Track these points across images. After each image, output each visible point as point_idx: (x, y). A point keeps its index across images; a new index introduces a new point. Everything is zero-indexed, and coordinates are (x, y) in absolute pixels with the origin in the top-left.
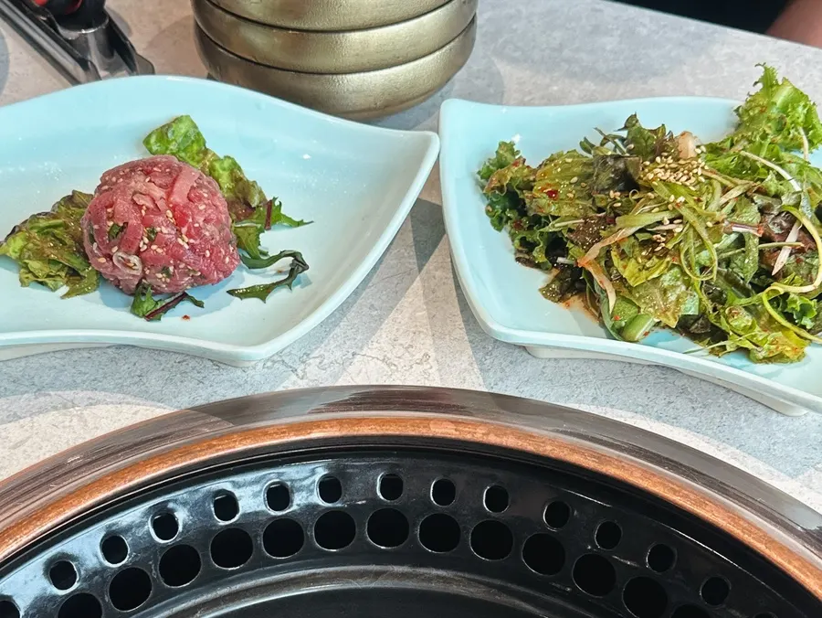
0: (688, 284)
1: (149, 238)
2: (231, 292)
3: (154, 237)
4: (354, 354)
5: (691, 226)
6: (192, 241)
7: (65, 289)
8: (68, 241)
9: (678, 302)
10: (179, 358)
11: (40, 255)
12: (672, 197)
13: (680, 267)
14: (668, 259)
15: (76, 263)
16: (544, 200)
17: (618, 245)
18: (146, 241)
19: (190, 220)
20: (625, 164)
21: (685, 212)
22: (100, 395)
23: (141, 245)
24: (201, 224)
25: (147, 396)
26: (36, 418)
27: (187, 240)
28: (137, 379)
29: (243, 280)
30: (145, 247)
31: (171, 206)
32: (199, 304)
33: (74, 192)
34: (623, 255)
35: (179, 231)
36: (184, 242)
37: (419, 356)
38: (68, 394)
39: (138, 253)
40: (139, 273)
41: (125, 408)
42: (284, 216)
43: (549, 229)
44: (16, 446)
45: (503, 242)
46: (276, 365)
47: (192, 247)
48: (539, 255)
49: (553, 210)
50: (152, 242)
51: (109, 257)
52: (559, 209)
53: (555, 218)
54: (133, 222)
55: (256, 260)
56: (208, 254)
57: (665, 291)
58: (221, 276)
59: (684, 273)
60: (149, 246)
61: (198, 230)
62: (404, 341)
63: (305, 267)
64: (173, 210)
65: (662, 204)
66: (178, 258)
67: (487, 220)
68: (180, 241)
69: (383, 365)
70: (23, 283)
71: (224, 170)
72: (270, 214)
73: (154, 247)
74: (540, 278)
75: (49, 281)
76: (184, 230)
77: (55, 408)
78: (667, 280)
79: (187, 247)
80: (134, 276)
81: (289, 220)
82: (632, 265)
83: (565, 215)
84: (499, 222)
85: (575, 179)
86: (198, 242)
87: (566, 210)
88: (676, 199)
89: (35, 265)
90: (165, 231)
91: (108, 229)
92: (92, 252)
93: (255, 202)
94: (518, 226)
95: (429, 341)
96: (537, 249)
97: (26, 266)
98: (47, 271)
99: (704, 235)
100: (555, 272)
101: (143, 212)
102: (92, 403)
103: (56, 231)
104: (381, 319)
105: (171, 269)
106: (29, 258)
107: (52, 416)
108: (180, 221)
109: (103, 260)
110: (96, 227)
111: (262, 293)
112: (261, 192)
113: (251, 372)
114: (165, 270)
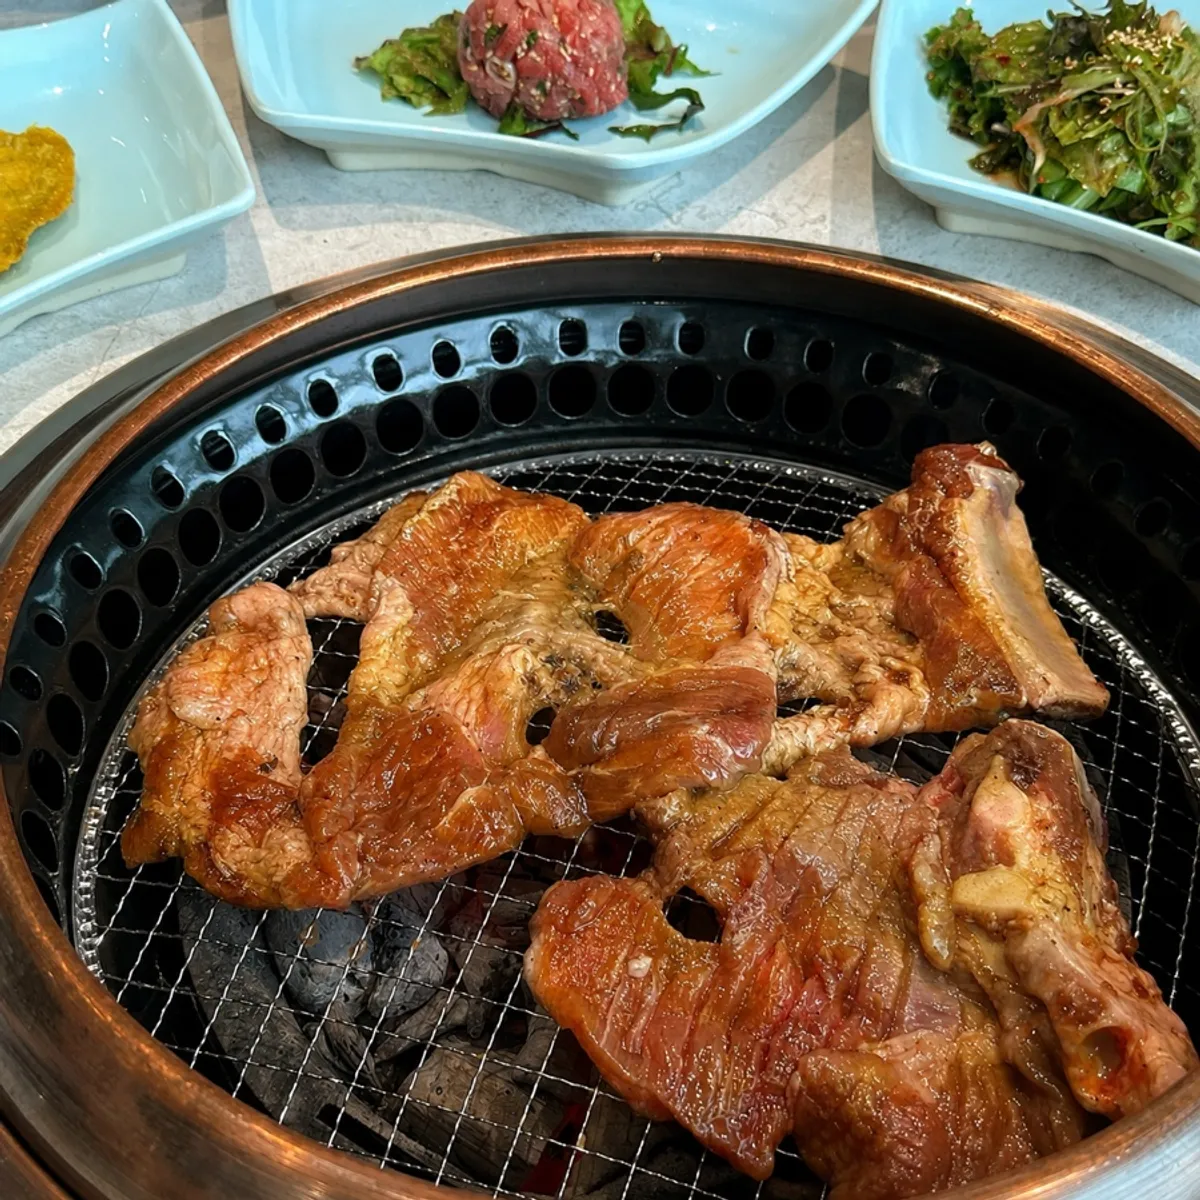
0: (1133, 156)
1: (528, 43)
2: (614, 130)
3: (533, 42)
4: (740, 208)
5: (1145, 91)
6: (575, 53)
7: (428, 108)
8: (441, 57)
9: (1115, 171)
10: (542, 190)
11: (406, 69)
12: (1128, 58)
13: (1124, 133)
14: (1110, 121)
15: (445, 81)
16: (991, 64)
17: (1059, 106)
18: (525, 46)
19: (577, 28)
20: (1088, 28)
21: (1140, 74)
22: (450, 214)
23: (519, 50)
24: (589, 36)
25: (500, 220)
26: (376, 226)
27: (570, 50)
28: (492, 204)
29: (628, 119)
30: (523, 54)
31: (558, 10)
32: (574, 136)
33: (455, 12)
34: (1062, 117)
35: (563, 41)
36: (567, 53)
37: (814, 216)
38: (416, 209)
39: (515, 60)
40: (511, 86)
41: (473, 227)
42: (689, 62)
43: (990, 93)
44: (352, 248)
45: (939, 112)
46: (649, 209)
47: (575, 61)
48: (976, 125)
49: (1000, 75)
50: (530, 47)
51: (482, 64)
52: (1008, 75)
53: (998, 83)
54: (515, 23)
55: (645, 100)
56: (591, 72)
57: (1101, 158)
58: (604, 107)
59: (1128, 143)
60: (527, 52)
61: (585, 44)
62: (802, 201)
63: (701, 106)
64: (560, 15)
65: (1117, 65)
66: (557, 71)
67: (925, 87)
68: (562, 51)
69: (772, 221)
70: (384, 97)
71: (629, 9)
72: (674, 60)
73: (533, 54)
74: (972, 150)
75: (414, 98)
76: (568, 39)
77: (399, 220)
78: (1108, 145)
79: (569, 59)
80: (506, 89)
81: (695, 68)
82: (1069, 126)
83: (1010, 81)
84: (938, 91)
85: (1032, 49)
86: (582, 55)
87: (1014, 76)
88: (1132, 58)
89: (402, 81)
90: (547, 36)
91: (485, 31)
92: (465, 59)
93: (659, 46)
94: (958, 95)
95: (828, 204)
96: (975, 117)
97: (391, 82)
98: (412, 87)
99: (1157, 101)
100: (991, 147)
101: (527, 14)
102: (439, 219)
103: (430, 46)
104: (779, 178)
105: (548, 84)
106: (396, 72)
107: (393, 227)
108: (566, 27)
109: (475, 68)
110: (473, 29)
111: (648, 133)
112: (667, 38)
113: (619, 212)
114: (541, 86)
